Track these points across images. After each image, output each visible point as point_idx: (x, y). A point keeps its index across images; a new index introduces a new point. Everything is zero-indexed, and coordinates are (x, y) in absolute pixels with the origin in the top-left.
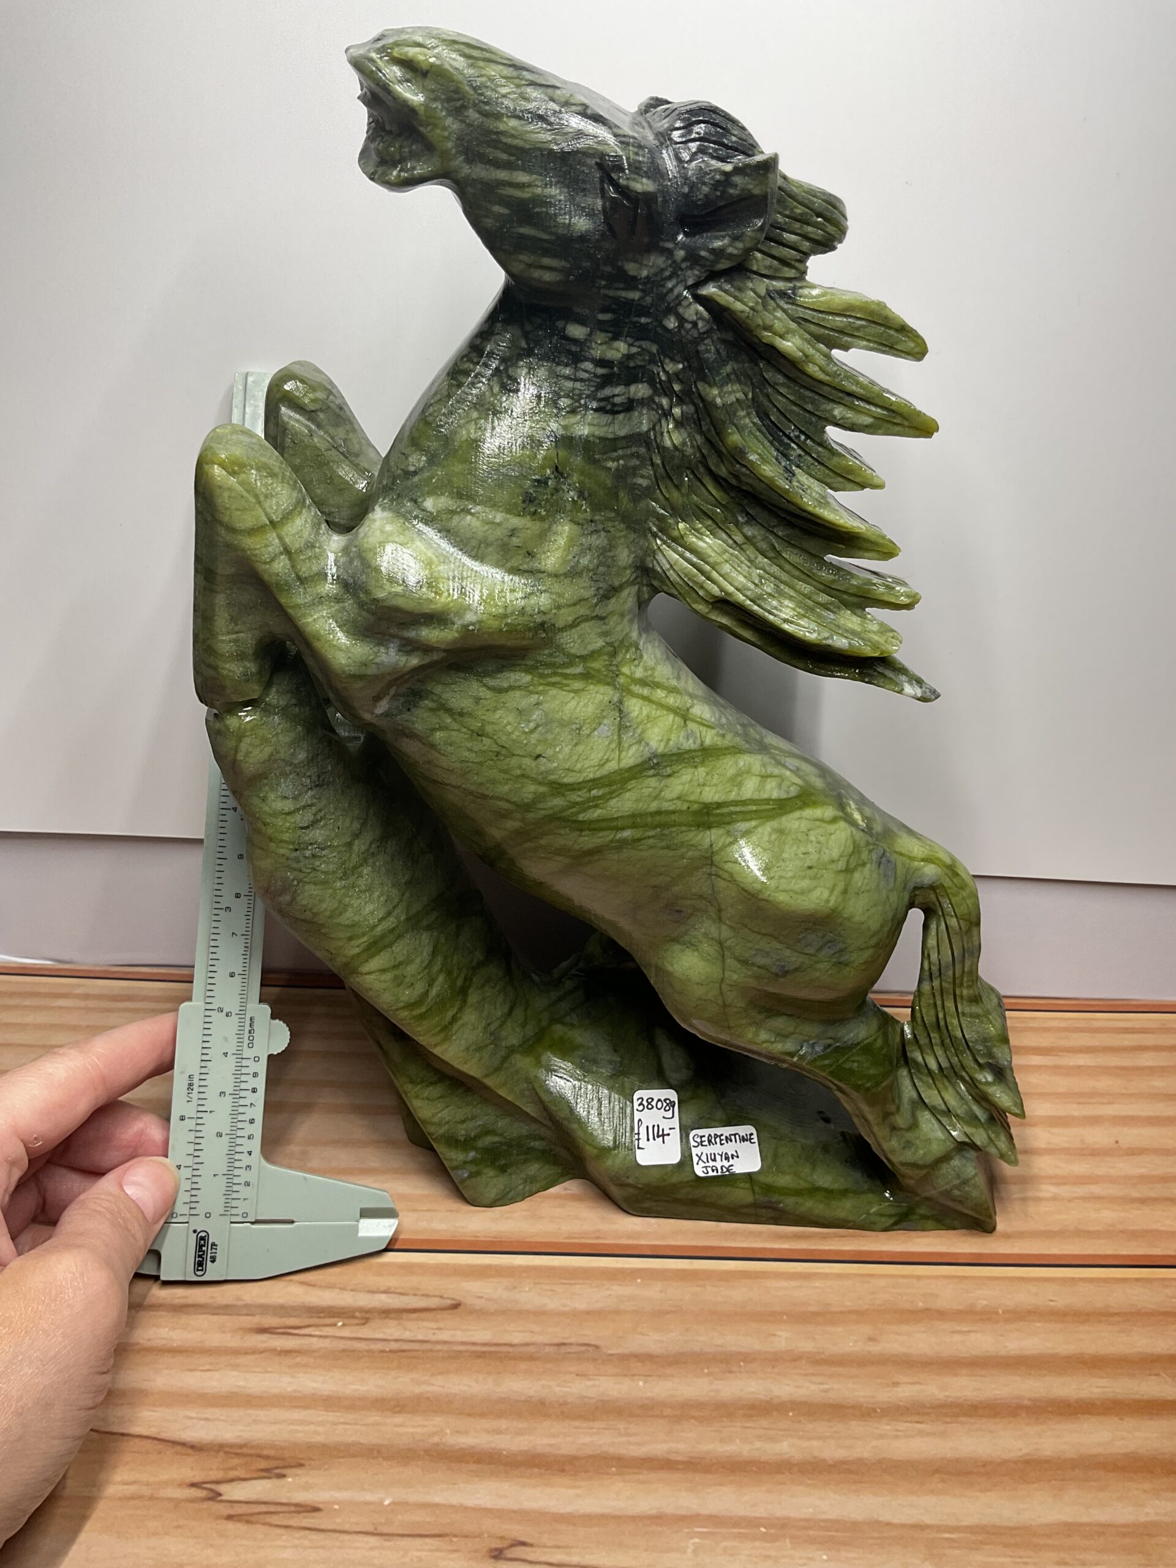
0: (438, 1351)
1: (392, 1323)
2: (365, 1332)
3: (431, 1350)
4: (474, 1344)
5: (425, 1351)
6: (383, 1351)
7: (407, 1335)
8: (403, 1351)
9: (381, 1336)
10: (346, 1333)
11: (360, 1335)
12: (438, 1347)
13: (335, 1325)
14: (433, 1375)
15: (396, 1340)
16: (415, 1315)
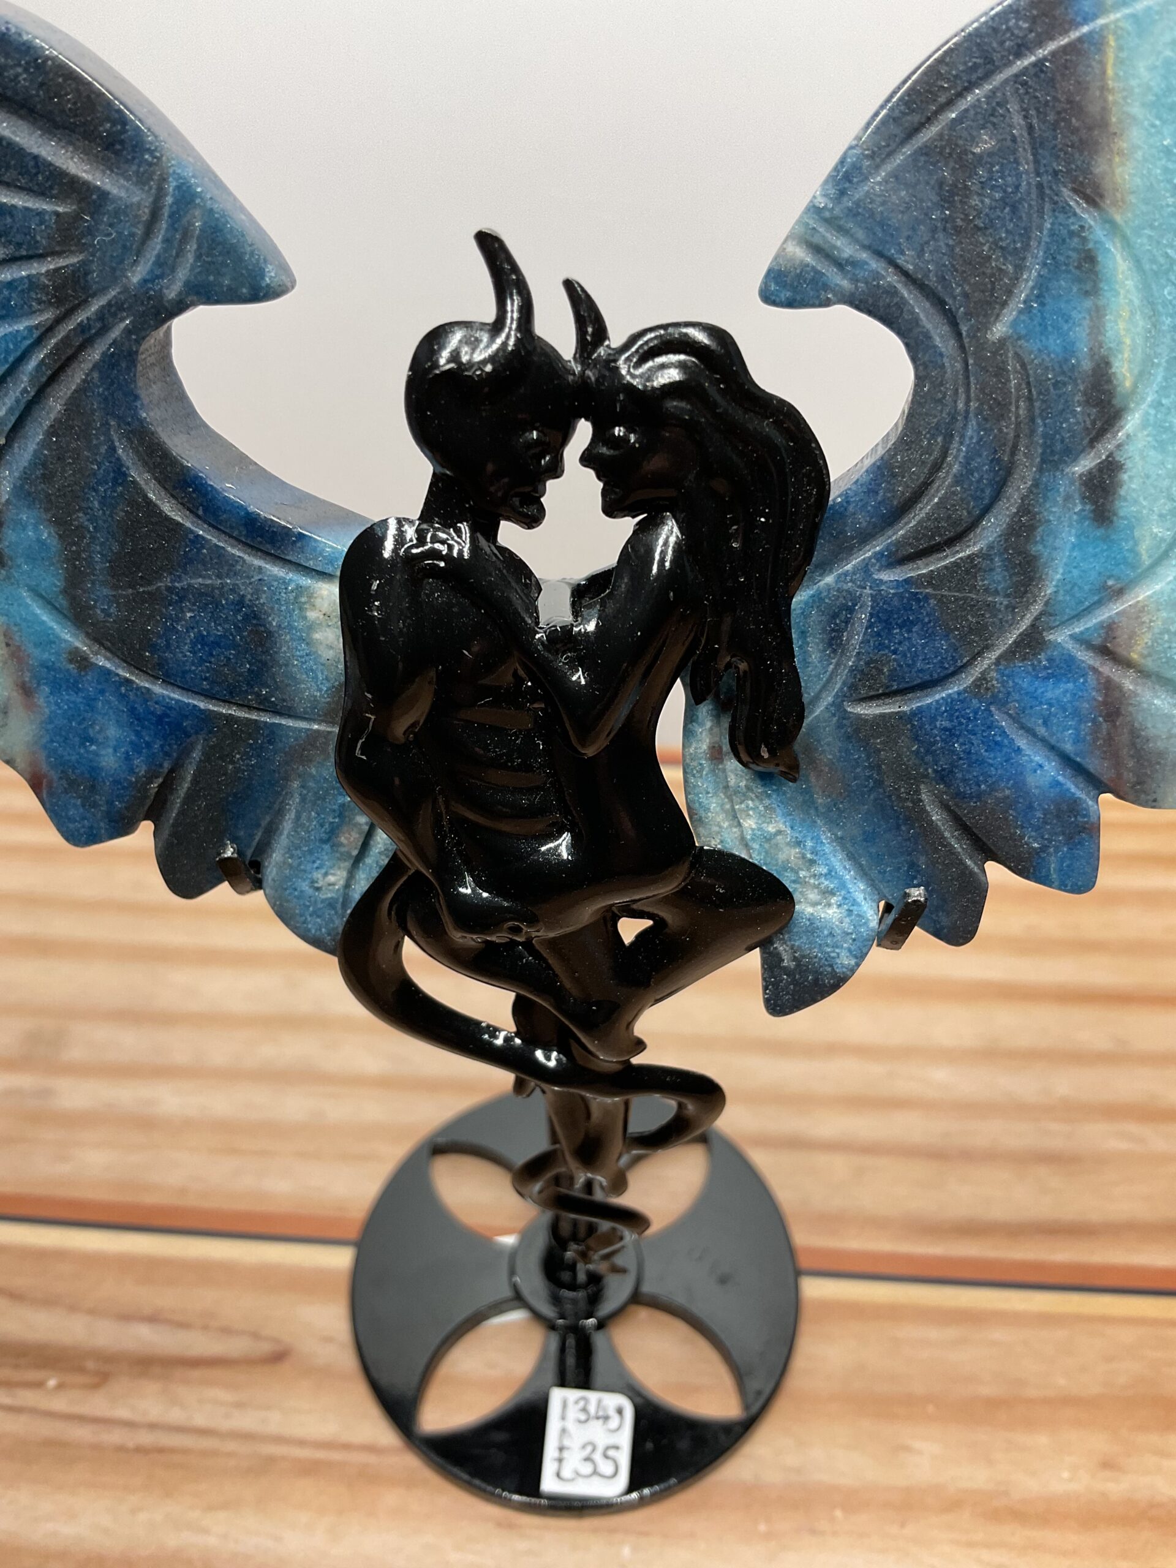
0: (230, 1455)
1: (151, 1387)
2: (97, 1404)
3: (214, 1453)
4: (301, 1443)
5: (204, 1454)
6: (121, 1449)
7: (175, 1415)
8: (161, 1450)
9: (122, 1413)
10: (60, 1404)
11: (85, 1409)
12: (231, 1446)
13: (39, 1385)
14: (210, 1508)
15: (153, 1426)
16: (196, 1374)
